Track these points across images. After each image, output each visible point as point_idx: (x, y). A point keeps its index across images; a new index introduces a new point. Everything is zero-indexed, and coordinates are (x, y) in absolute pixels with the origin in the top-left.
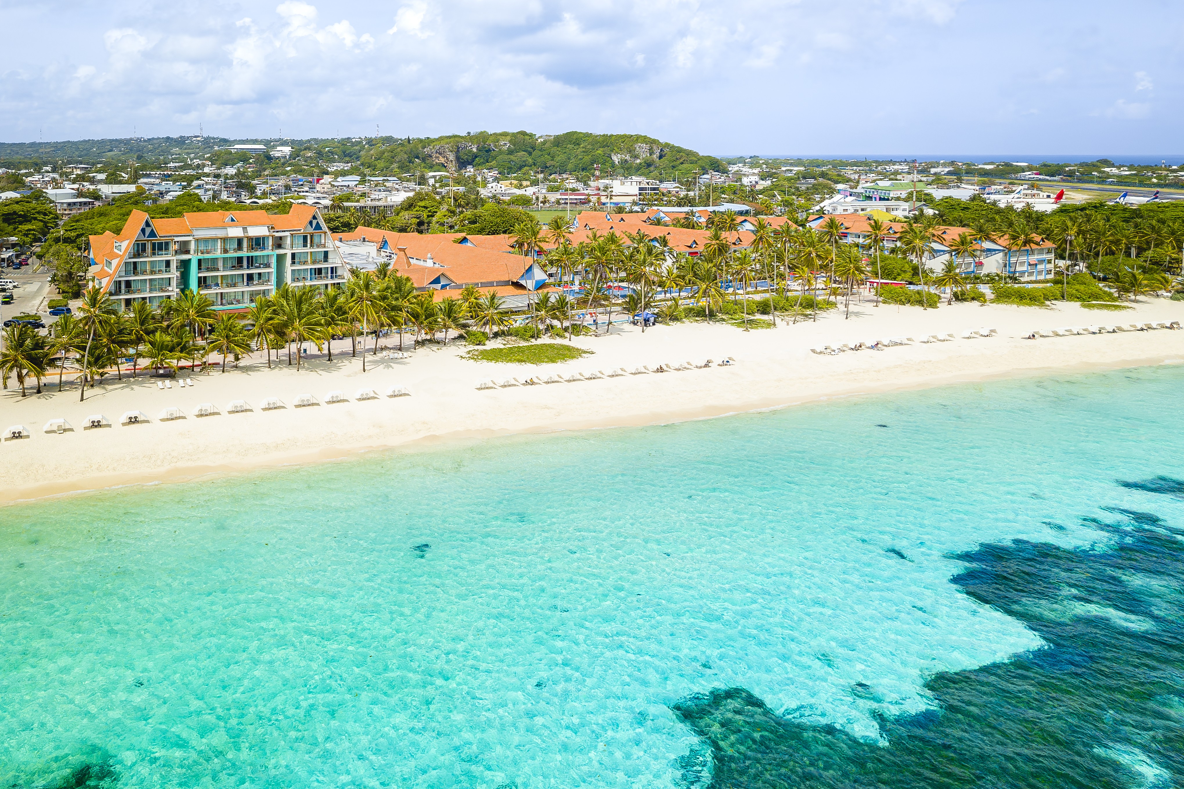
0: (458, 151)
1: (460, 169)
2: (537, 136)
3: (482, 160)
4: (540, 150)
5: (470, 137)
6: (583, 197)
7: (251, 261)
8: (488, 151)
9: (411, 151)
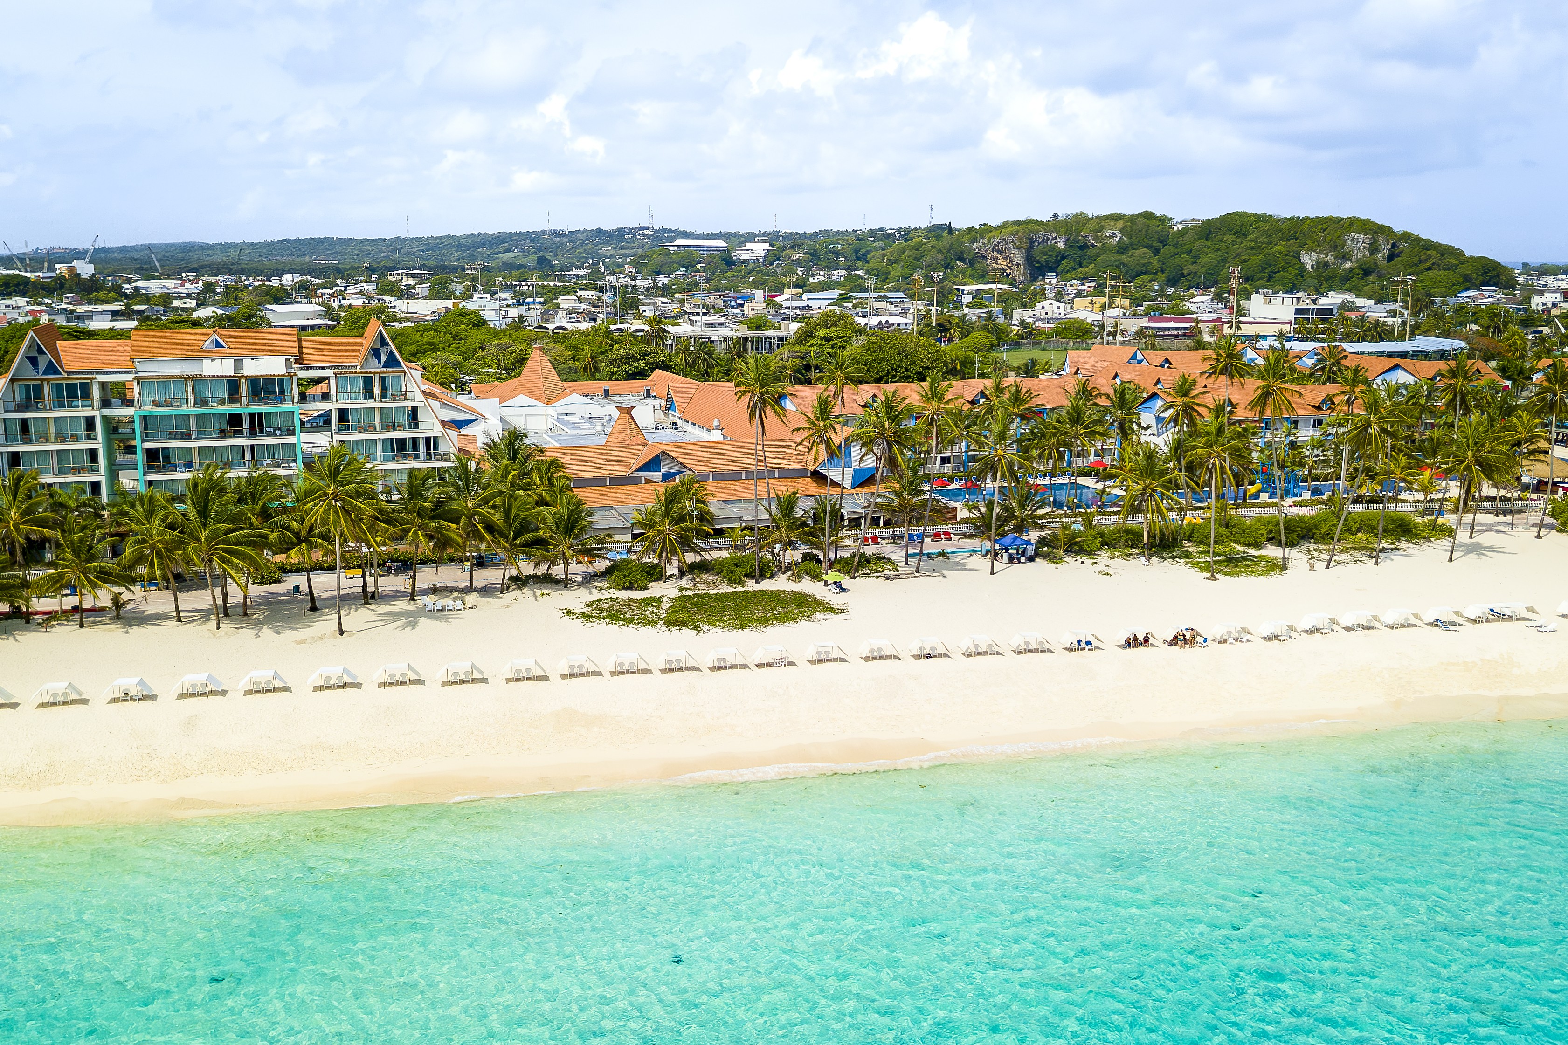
0: (1032, 247)
1: (1034, 279)
2: (1174, 221)
3: (1072, 264)
4: (1176, 246)
5: (1057, 224)
6: (1187, 325)
7: (258, 423)
8: (1084, 247)
9: (951, 247)
